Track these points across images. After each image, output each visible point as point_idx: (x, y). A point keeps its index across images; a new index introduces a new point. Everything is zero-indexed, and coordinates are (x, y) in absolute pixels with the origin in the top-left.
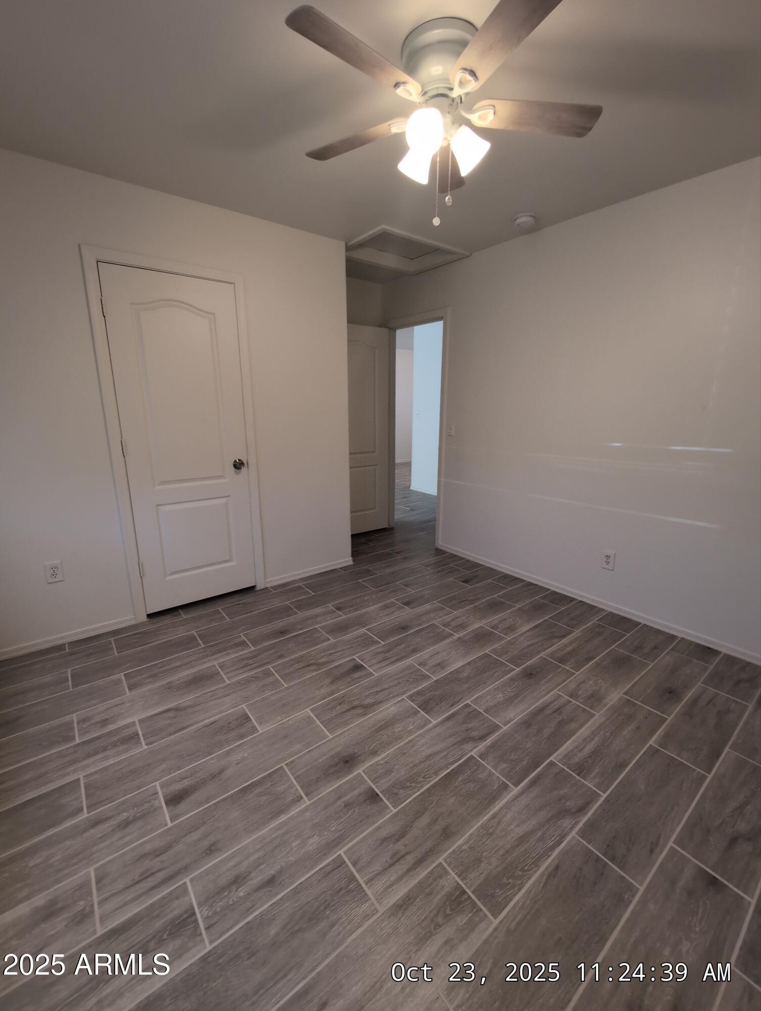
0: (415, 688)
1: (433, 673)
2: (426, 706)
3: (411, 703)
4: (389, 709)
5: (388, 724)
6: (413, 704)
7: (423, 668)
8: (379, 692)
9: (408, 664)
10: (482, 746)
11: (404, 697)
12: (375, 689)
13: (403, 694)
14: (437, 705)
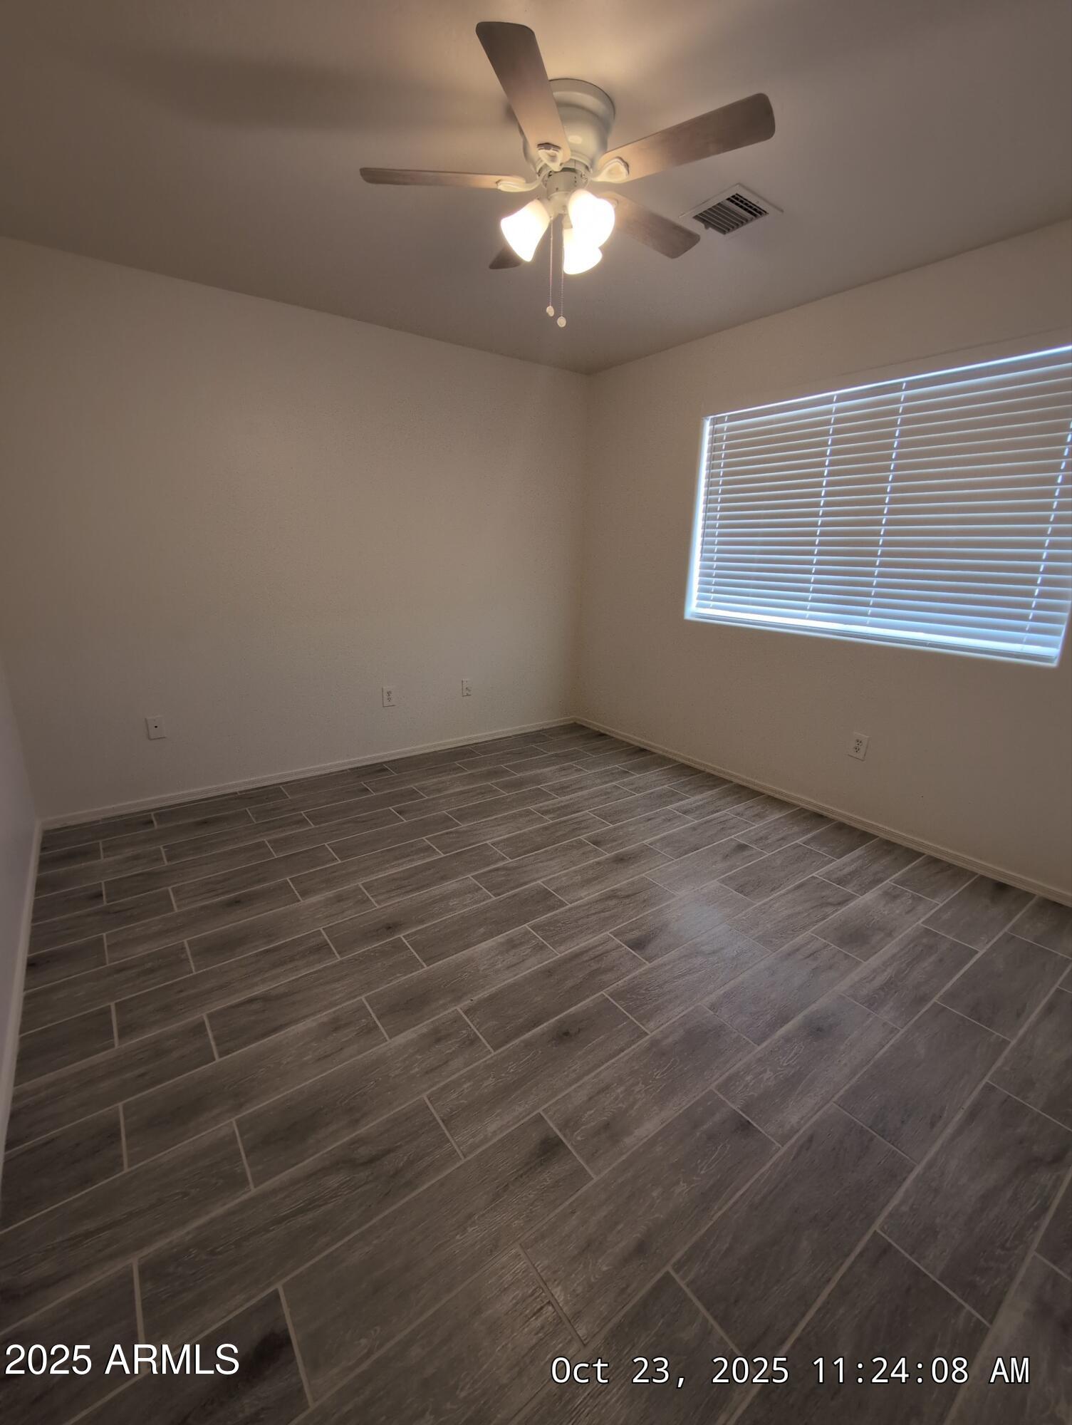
0: (556, 915)
1: (527, 933)
2: (546, 895)
3: (562, 899)
4: (588, 895)
5: (587, 882)
6: (560, 898)
7: (540, 940)
8: (603, 912)
9: (562, 948)
10: (500, 864)
11: (570, 906)
12: (607, 914)
13: (570, 909)
14: (532, 897)
